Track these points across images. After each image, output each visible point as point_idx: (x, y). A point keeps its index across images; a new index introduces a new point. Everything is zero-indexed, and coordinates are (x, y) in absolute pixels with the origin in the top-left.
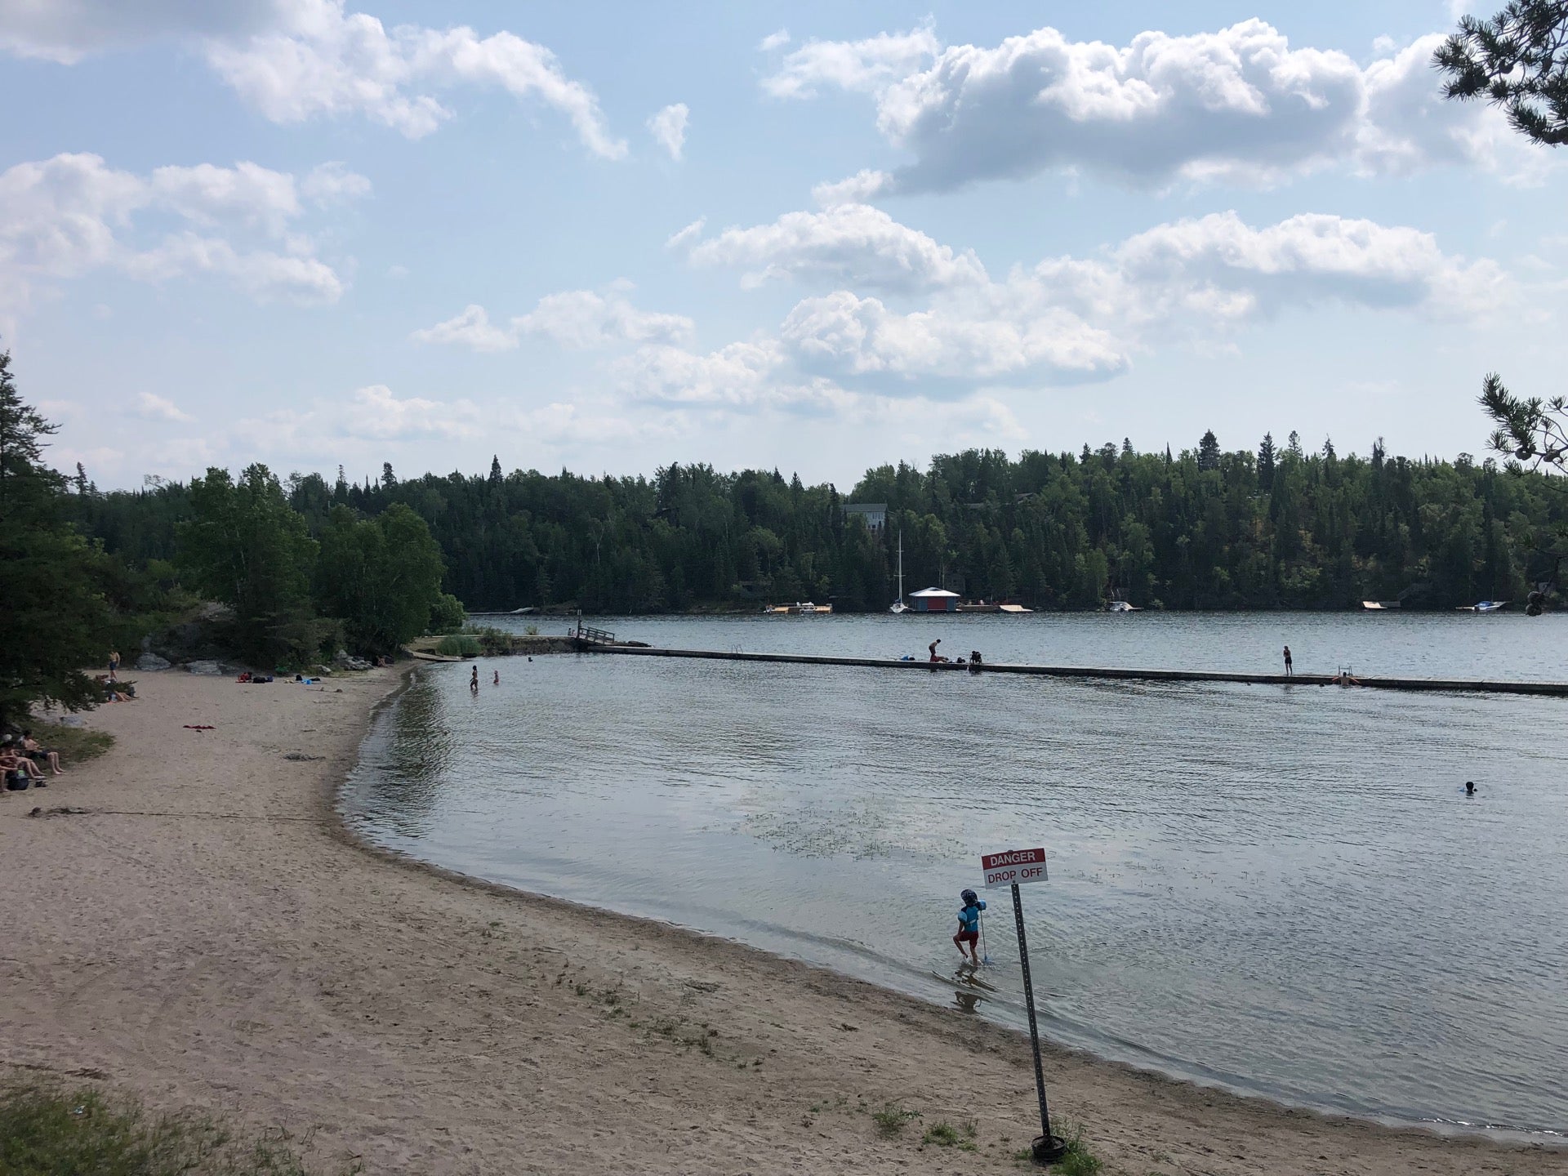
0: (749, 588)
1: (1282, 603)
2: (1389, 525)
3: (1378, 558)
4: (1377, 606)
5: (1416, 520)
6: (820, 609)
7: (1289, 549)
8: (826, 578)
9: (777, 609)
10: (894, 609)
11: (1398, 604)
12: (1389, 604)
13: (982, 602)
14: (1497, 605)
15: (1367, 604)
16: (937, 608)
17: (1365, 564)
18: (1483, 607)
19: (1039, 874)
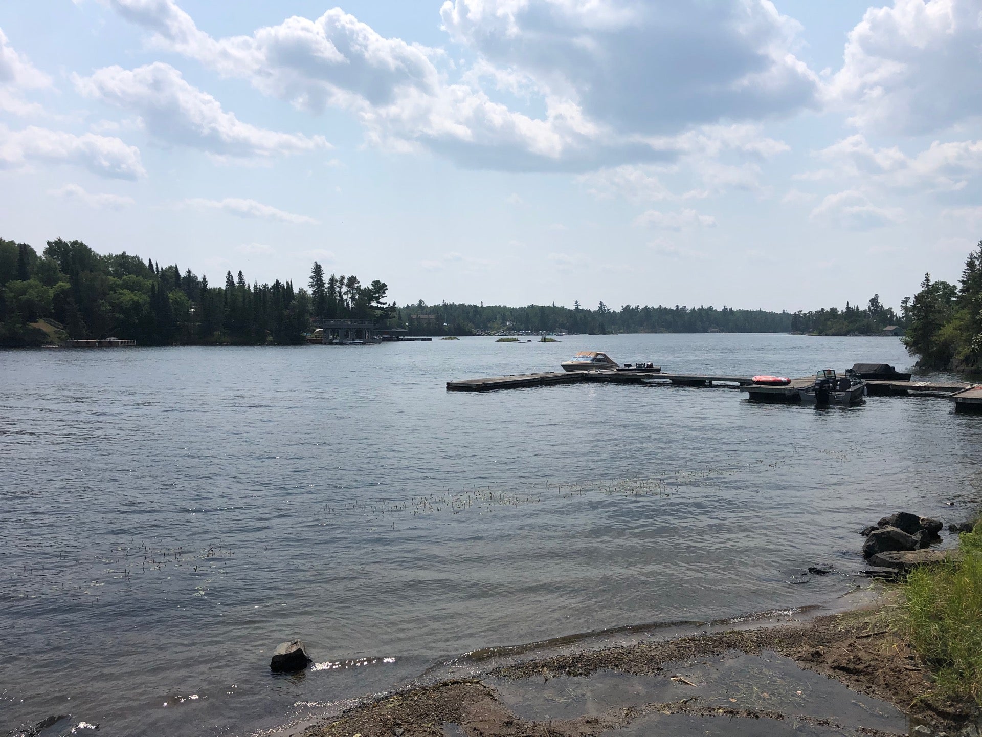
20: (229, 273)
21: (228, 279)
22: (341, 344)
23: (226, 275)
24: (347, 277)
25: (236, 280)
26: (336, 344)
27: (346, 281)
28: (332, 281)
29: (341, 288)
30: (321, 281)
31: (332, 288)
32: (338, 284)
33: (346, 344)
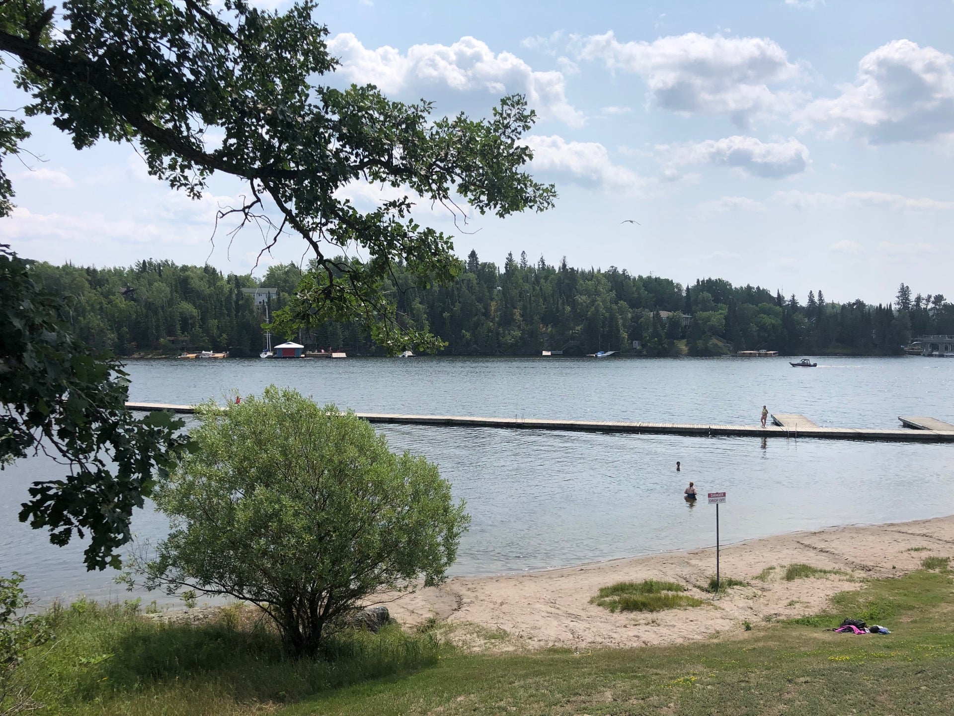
0: (173, 342)
1: (500, 352)
2: (560, 307)
3: (552, 327)
4: (549, 353)
5: (574, 304)
6: (217, 355)
7: (507, 321)
8: (225, 336)
9: (188, 356)
10: (263, 356)
11: (561, 352)
12: (555, 352)
13: (323, 351)
14: (610, 353)
15: (545, 353)
16: (290, 355)
17: (547, 329)
18: (599, 355)
19: (723, 500)
20: (811, 292)
21: (810, 298)
22: (941, 356)
23: (808, 294)
24: (933, 295)
25: (816, 299)
26: (936, 356)
27: (932, 299)
28: (919, 299)
29: (927, 305)
30: (907, 299)
31: (918, 305)
32: (924, 302)
33: (947, 356)
